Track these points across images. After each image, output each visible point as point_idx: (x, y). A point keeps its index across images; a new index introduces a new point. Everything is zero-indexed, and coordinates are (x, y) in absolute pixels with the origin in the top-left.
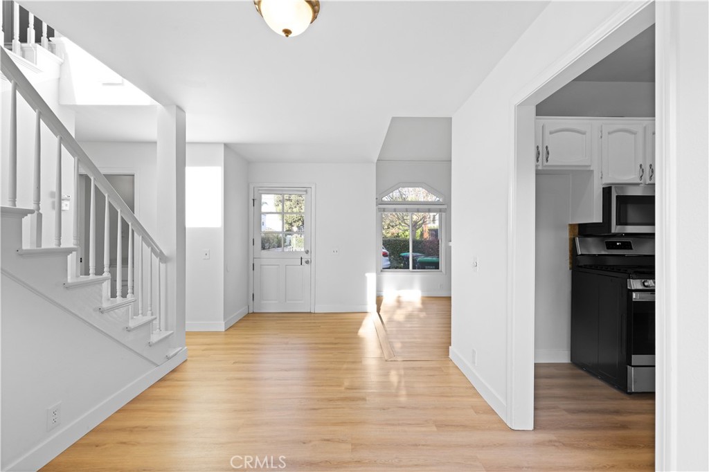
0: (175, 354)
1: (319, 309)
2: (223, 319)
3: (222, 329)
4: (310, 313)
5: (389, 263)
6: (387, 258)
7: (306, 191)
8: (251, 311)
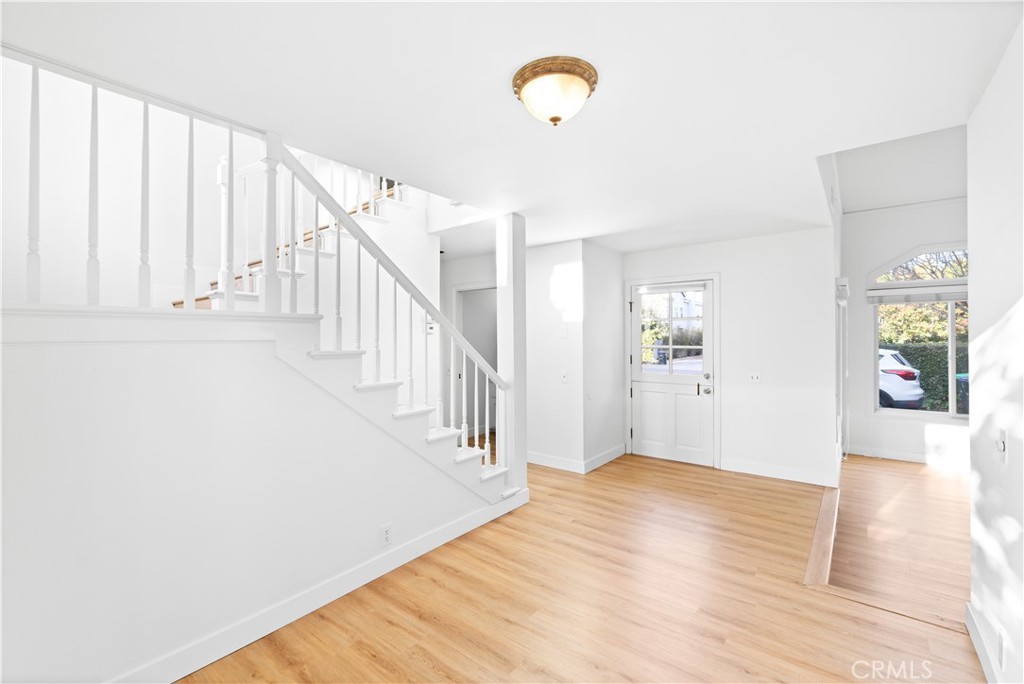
0: (513, 495)
1: (730, 464)
2: (582, 457)
3: (582, 471)
4: (713, 468)
5: (920, 391)
6: (915, 383)
7: (704, 285)
8: (629, 452)
